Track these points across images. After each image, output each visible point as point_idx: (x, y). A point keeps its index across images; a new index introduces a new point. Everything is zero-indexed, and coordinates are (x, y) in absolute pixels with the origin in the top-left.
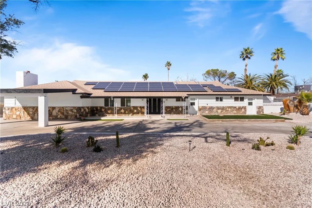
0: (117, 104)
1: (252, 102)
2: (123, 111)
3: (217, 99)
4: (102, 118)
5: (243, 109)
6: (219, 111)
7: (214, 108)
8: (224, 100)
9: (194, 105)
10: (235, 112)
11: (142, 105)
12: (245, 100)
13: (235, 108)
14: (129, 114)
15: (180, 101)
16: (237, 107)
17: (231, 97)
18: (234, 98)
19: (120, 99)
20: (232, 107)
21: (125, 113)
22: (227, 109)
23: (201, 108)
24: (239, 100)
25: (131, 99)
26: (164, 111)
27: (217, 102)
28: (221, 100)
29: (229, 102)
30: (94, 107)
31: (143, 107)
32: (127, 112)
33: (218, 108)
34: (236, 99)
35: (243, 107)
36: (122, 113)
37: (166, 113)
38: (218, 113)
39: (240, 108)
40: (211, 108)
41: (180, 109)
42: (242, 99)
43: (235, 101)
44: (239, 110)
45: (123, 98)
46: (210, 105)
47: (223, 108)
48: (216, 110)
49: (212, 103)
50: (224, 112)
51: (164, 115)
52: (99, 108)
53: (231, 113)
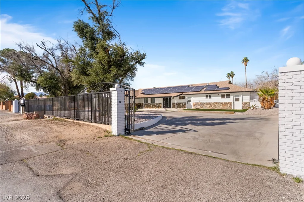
0: (149, 101)
1: (239, 99)
2: (151, 106)
3: (207, 96)
4: (138, 109)
5: (229, 104)
6: (208, 106)
7: (204, 104)
8: (212, 97)
9: (191, 102)
10: (222, 107)
11: (160, 102)
12: (231, 97)
13: (222, 103)
14: (154, 107)
15: (181, 99)
16: (224, 103)
17: (219, 95)
18: (221, 95)
19: (150, 99)
20: (220, 103)
21: (152, 107)
22: (215, 105)
23: (194, 103)
24: (226, 97)
25: (155, 98)
26: (172, 106)
27: (207, 99)
28: (210, 97)
29: (216, 99)
30: (139, 103)
31: (161, 103)
32: (153, 106)
33: (207, 104)
34: (223, 96)
35: (229, 103)
36: (151, 107)
37: (173, 107)
38: (207, 107)
39: (226, 104)
40: (202, 104)
41: (181, 105)
42: (228, 96)
43: (222, 98)
44: (225, 105)
45: (151, 98)
46: (201, 102)
47: (211, 104)
48: (206, 105)
49: (203, 100)
50: (212, 107)
51: (172, 108)
52: (141, 104)
53: (218, 107)
